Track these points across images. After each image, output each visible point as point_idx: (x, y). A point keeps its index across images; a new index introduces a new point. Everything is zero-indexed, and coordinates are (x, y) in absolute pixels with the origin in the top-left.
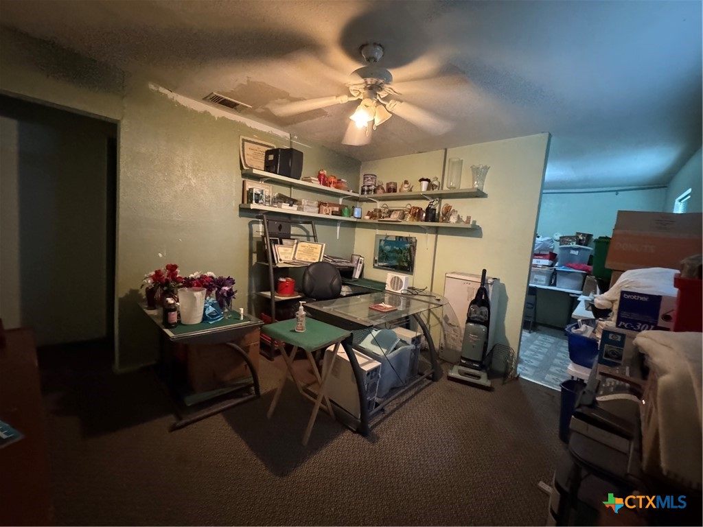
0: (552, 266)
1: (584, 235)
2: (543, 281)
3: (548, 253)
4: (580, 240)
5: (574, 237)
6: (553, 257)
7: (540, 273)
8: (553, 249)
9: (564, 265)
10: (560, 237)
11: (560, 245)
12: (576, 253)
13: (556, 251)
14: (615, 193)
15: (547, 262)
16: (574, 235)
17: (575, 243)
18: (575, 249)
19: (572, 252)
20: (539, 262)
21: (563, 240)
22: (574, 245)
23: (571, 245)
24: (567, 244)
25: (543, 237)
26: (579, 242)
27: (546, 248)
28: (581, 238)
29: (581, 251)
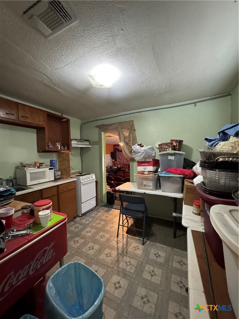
0: (156, 171)
1: (176, 141)
2: (150, 186)
3: (151, 160)
4: (174, 146)
5: (169, 143)
6: (156, 163)
7: (147, 179)
8: (155, 156)
9: (165, 171)
10: (159, 145)
11: (160, 152)
12: (172, 158)
13: (158, 158)
14: (194, 104)
15: (151, 168)
16: (170, 142)
17: (170, 149)
18: (172, 155)
19: (170, 157)
20: (145, 169)
21: (161, 147)
22: (170, 151)
23: (168, 152)
24: (164, 151)
25: (146, 146)
26: (174, 148)
27: (149, 156)
28: (175, 144)
29: (177, 156)
